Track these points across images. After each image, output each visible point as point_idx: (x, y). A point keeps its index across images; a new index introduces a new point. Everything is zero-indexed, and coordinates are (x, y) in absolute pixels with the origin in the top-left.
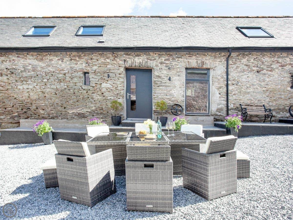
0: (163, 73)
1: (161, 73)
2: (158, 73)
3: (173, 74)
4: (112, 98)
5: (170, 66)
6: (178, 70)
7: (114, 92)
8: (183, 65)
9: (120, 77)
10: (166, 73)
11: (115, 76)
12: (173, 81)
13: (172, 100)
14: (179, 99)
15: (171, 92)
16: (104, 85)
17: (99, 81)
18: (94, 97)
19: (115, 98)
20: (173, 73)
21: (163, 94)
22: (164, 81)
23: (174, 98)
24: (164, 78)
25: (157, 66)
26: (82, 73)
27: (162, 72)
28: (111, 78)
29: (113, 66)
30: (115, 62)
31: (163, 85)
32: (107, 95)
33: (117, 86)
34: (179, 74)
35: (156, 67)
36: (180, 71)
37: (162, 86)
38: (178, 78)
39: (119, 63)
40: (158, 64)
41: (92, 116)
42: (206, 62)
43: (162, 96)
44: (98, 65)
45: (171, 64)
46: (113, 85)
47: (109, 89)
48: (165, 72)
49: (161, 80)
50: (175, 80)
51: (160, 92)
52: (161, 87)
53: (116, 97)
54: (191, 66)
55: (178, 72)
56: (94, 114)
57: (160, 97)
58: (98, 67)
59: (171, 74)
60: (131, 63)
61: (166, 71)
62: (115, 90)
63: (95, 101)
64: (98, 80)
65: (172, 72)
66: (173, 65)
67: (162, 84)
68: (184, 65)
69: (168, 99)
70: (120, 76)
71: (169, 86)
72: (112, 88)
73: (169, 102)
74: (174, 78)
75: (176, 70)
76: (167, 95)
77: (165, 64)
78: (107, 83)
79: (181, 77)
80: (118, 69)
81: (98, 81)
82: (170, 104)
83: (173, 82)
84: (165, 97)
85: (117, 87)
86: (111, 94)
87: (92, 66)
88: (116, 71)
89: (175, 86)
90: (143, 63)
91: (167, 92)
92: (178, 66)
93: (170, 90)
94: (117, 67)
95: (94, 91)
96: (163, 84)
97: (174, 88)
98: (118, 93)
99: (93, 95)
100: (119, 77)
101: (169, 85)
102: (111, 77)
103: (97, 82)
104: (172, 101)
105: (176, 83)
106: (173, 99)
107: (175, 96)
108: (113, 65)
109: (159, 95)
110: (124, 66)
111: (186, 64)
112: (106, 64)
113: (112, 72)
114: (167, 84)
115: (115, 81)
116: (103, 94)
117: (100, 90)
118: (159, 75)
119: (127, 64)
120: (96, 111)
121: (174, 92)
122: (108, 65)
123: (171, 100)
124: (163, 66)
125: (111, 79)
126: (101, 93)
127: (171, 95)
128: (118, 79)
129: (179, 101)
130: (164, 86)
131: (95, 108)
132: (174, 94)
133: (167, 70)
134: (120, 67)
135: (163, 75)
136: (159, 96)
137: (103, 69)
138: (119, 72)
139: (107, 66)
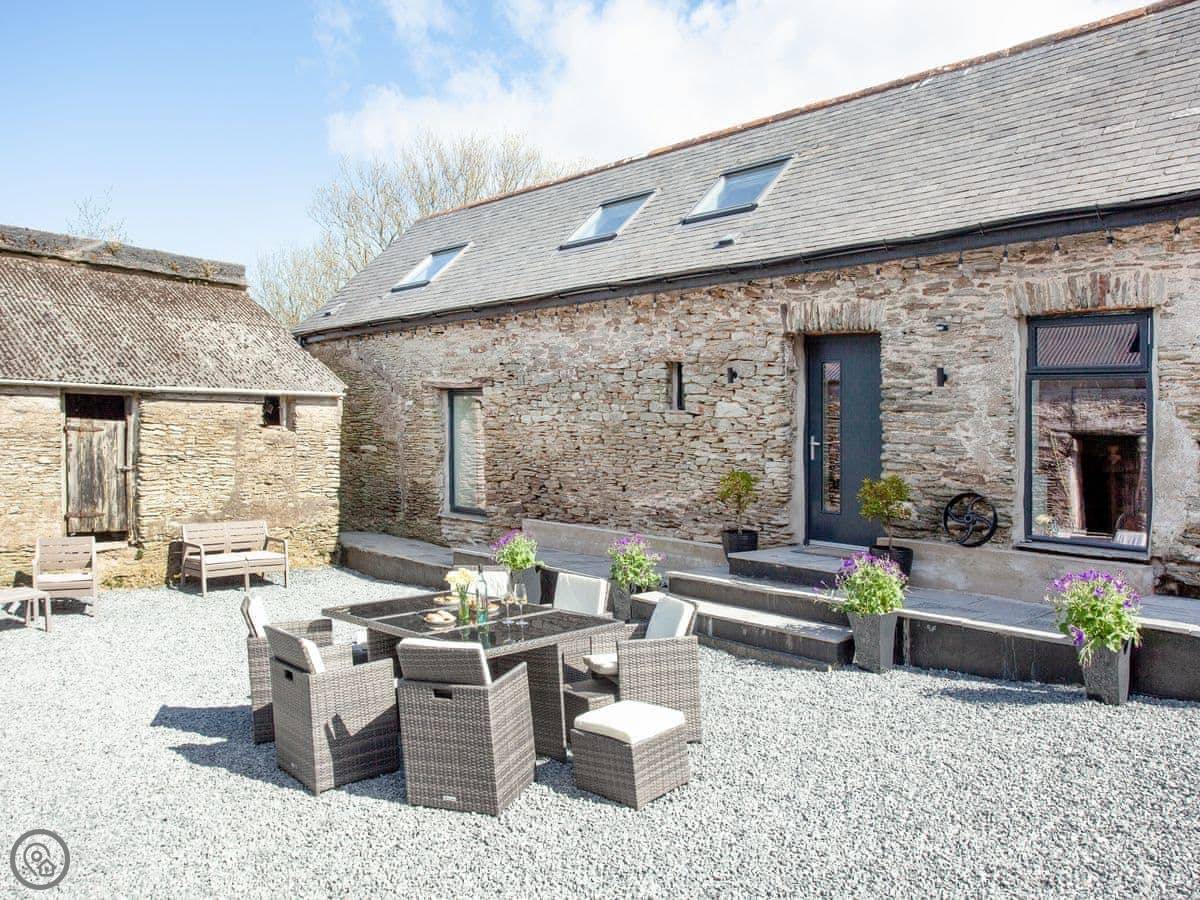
0: (915, 352)
1: (910, 351)
2: (898, 351)
3: (958, 351)
4: (748, 456)
5: (948, 318)
6: (983, 331)
7: (754, 437)
8: (1005, 304)
9: (771, 376)
10: (930, 347)
11: (752, 373)
12: (957, 384)
13: (957, 470)
14: (989, 469)
15: (951, 435)
16: (723, 407)
17: (711, 394)
18: (697, 453)
19: (757, 460)
20: (958, 347)
21: (917, 447)
22: (919, 384)
23: (965, 464)
24: (922, 371)
25: (893, 320)
26: (664, 365)
27: (914, 346)
28: (744, 382)
29: (748, 335)
30: (754, 318)
31: (918, 405)
32: (731, 446)
33: (760, 411)
34: (988, 348)
35: (888, 328)
36: (990, 337)
37: (911, 408)
38: (979, 369)
39: (768, 320)
40: (897, 311)
41: (691, 524)
42: (1118, 280)
43: (913, 454)
44: (705, 335)
45: (952, 305)
46: (749, 406)
47: (739, 423)
48: (925, 345)
49: (907, 381)
50: (970, 378)
51: (907, 434)
52: (909, 415)
53: (759, 456)
54: (1044, 305)
55: (981, 341)
56: (699, 518)
57: (906, 458)
58: (707, 340)
59: (952, 352)
60: (803, 317)
61: (930, 339)
62: (755, 425)
63: (699, 466)
64: (705, 390)
65: (957, 342)
66: (961, 308)
67: (915, 402)
68: (1006, 307)
69: (941, 466)
70: (771, 371)
71: (942, 409)
72: (745, 421)
73: (944, 480)
74: (965, 371)
75: (973, 332)
76: (937, 448)
77: (924, 312)
78: (732, 401)
79: (995, 364)
80: (763, 343)
81: (707, 394)
82: (946, 492)
83: (960, 388)
84: (926, 456)
85: (763, 414)
86: (745, 442)
87: (689, 340)
88: (755, 354)
89: (971, 409)
90: (841, 313)
91: (936, 434)
92: (979, 315)
93: (948, 428)
94: (760, 338)
95: (697, 429)
96: (921, 402)
97: (963, 416)
98: (765, 437)
99: (694, 444)
100: (767, 377)
101: (945, 402)
102: (742, 378)
103: (703, 398)
104: (955, 477)
105: (973, 394)
106: (963, 469)
107: (969, 455)
108: (748, 331)
109: (902, 447)
110: (782, 331)
111: (1018, 301)
112: (730, 327)
113: (743, 357)
114: (935, 401)
115: (755, 391)
116: (721, 441)
117: (714, 428)
118: (899, 360)
119: (791, 322)
120: (705, 507)
121: (965, 434)
122: (734, 331)
123: (956, 474)
124: (919, 321)
125: (744, 386)
126: (716, 439)
127: (952, 448)
128: (765, 385)
129: (987, 479)
130: (921, 407)
131: (701, 493)
132: (967, 445)
133: (933, 336)
134: (770, 337)
135: (915, 360)
136: (903, 455)
137: (721, 348)
138: (765, 355)
139: (730, 337)
